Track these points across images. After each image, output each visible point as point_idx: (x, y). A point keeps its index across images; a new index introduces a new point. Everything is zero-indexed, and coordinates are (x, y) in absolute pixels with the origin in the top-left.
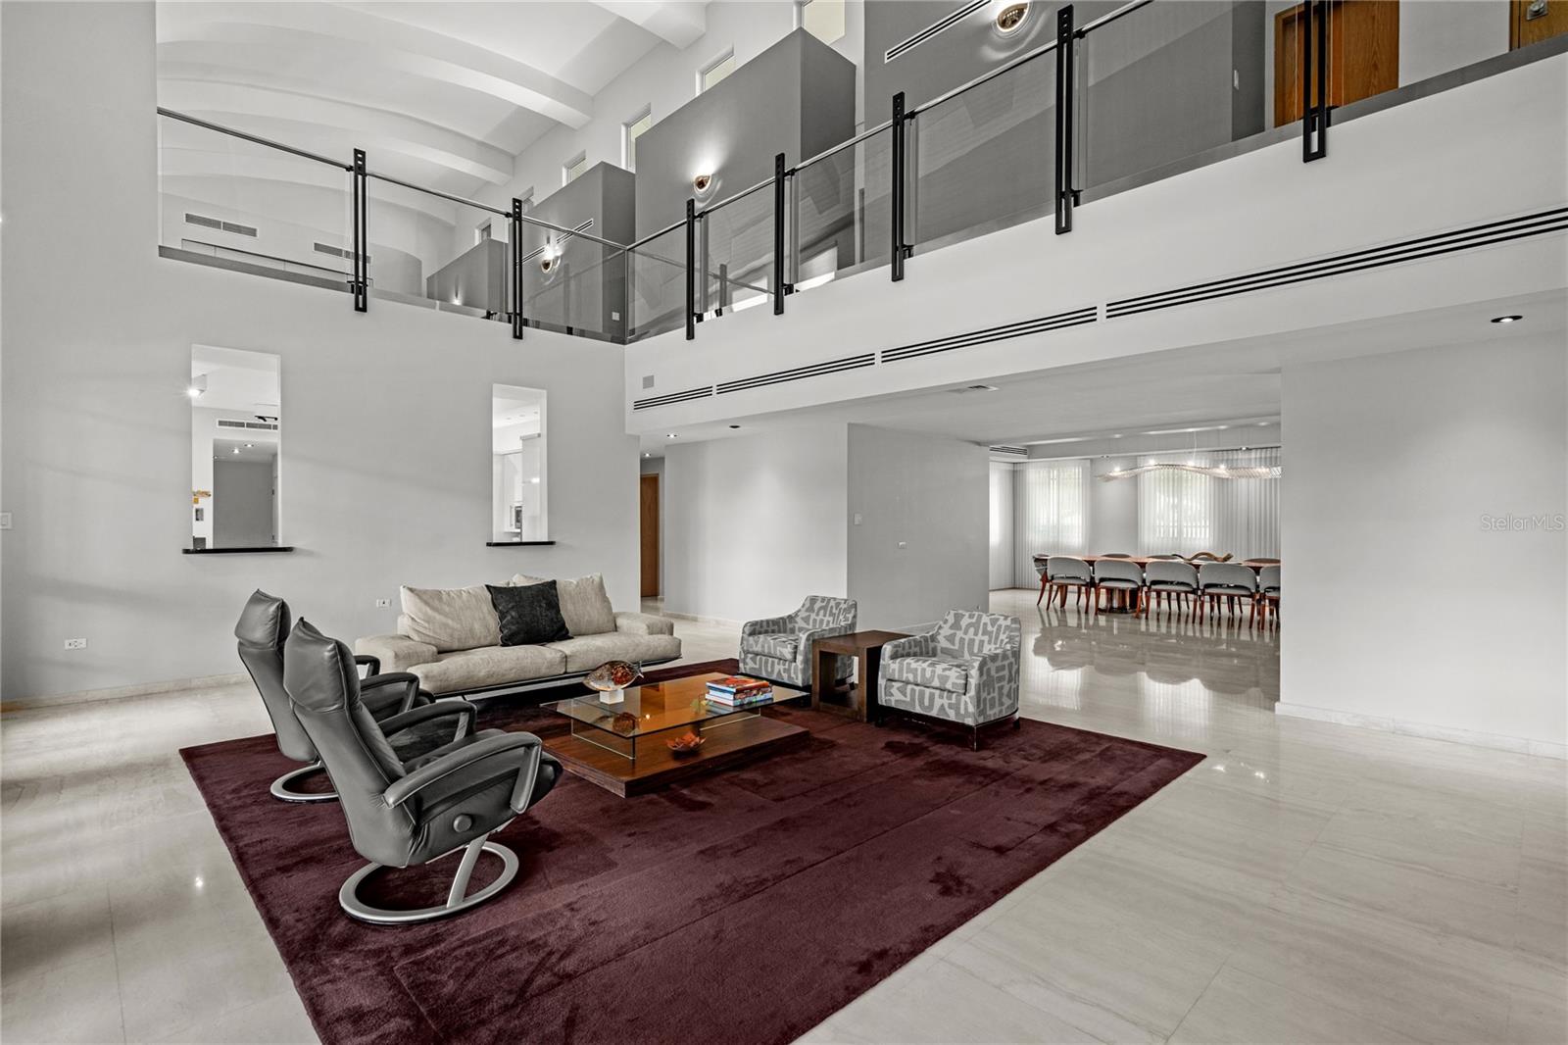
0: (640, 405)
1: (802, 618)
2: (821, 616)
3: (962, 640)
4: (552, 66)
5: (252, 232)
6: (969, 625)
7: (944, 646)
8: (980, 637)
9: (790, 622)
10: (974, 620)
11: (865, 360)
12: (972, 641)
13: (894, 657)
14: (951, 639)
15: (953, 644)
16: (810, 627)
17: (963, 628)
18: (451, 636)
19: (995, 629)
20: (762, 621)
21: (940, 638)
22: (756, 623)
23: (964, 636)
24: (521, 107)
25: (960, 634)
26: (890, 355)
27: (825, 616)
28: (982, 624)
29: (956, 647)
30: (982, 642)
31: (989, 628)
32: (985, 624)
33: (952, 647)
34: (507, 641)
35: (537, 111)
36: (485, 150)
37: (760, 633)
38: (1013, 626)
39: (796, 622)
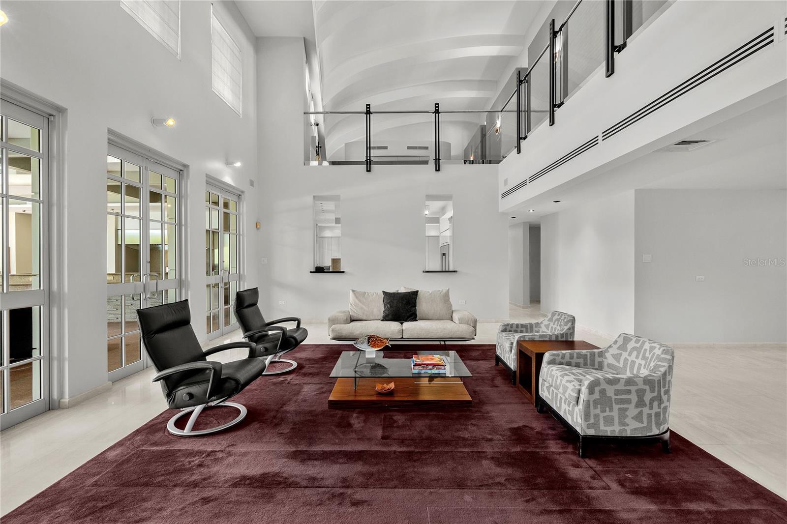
0: (504, 195)
1: (545, 325)
2: (555, 326)
3: (626, 360)
4: (498, 30)
5: (386, 148)
6: (634, 349)
7: (610, 362)
8: (639, 361)
9: (536, 327)
10: (638, 345)
11: (592, 143)
12: (633, 362)
13: (549, 363)
14: (617, 357)
15: (619, 362)
16: (549, 332)
17: (629, 350)
18: (363, 313)
19: (650, 356)
20: (513, 324)
21: (607, 355)
22: (508, 325)
23: (628, 357)
24: (491, 56)
25: (625, 355)
26: (608, 133)
27: (557, 326)
28: (643, 349)
29: (621, 365)
30: (640, 365)
31: (647, 355)
32: (646, 350)
33: (617, 364)
34: (385, 319)
35: (495, 55)
36: (482, 84)
37: (510, 331)
38: (663, 356)
39: (541, 327)
